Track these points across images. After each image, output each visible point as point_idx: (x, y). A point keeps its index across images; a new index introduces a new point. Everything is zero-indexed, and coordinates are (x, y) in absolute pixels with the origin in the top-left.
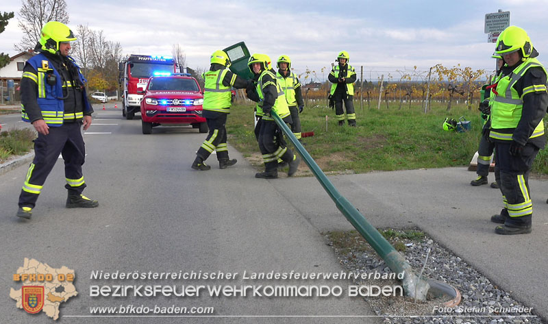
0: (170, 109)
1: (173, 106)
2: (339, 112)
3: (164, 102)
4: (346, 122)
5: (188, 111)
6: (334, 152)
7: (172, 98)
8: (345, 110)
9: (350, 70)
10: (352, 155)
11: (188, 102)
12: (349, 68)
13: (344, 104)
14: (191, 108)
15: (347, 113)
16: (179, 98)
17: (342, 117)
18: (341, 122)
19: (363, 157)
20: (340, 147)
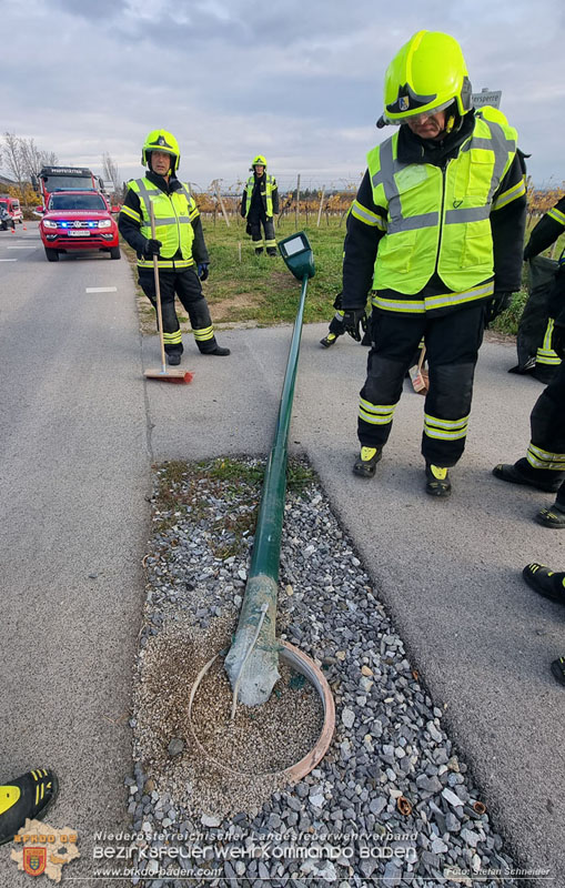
0: (72, 233)
1: (75, 228)
2: (257, 237)
3: (64, 225)
4: (265, 249)
5: (92, 235)
6: (239, 293)
7: (72, 219)
8: (263, 236)
9: (270, 182)
10: (261, 297)
11: (91, 224)
12: (268, 178)
13: (262, 227)
14: (95, 232)
15: (266, 239)
16: (81, 219)
17: (260, 244)
18: (259, 250)
19: (273, 301)
20: (248, 287)
